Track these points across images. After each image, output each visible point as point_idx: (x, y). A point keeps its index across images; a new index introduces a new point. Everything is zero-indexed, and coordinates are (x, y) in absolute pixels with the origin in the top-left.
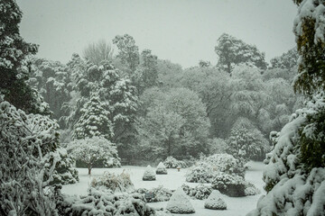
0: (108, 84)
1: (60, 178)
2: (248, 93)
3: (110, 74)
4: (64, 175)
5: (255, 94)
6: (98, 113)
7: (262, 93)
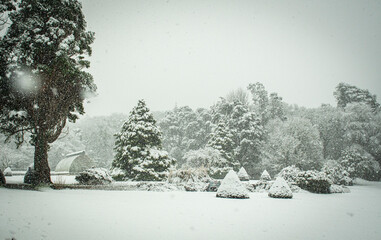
0: (237, 116)
1: (157, 176)
2: (359, 124)
3: (238, 108)
4: (161, 173)
5: (366, 124)
6: (223, 136)
7: (373, 124)
